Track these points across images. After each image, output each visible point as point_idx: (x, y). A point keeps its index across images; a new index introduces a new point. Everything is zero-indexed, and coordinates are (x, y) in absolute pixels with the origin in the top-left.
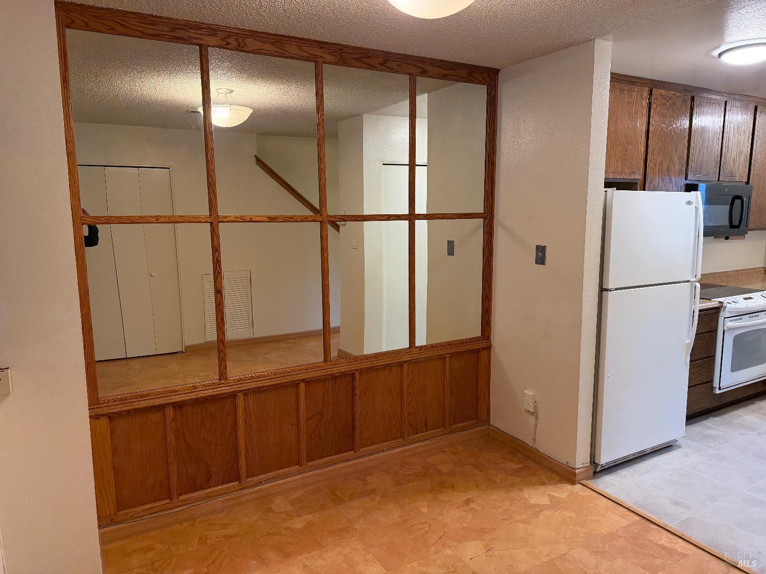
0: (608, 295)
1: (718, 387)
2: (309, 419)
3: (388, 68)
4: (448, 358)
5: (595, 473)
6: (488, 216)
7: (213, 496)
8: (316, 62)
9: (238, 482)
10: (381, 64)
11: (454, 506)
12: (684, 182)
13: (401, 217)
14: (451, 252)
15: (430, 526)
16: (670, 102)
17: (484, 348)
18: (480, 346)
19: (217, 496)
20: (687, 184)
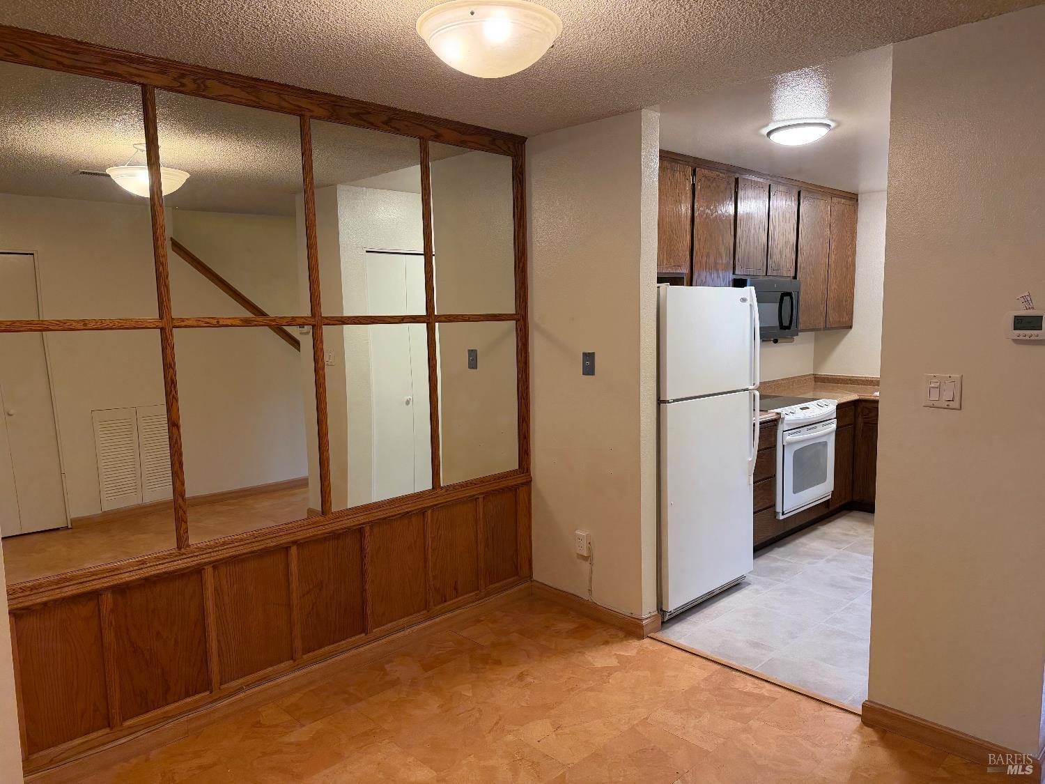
0: (666, 408)
1: (781, 512)
2: (303, 596)
3: (395, 128)
4: (481, 500)
5: (663, 623)
6: (521, 318)
7: (173, 716)
8: (301, 116)
9: (208, 693)
10: (383, 123)
11: (506, 684)
12: (732, 277)
13: (418, 319)
14: (473, 364)
15: (480, 711)
16: (714, 184)
17: (522, 484)
18: (519, 481)
19: (180, 714)
20: (734, 279)
